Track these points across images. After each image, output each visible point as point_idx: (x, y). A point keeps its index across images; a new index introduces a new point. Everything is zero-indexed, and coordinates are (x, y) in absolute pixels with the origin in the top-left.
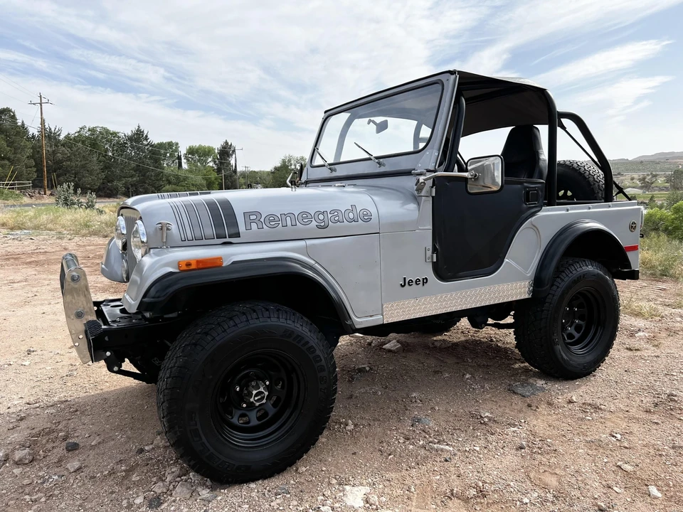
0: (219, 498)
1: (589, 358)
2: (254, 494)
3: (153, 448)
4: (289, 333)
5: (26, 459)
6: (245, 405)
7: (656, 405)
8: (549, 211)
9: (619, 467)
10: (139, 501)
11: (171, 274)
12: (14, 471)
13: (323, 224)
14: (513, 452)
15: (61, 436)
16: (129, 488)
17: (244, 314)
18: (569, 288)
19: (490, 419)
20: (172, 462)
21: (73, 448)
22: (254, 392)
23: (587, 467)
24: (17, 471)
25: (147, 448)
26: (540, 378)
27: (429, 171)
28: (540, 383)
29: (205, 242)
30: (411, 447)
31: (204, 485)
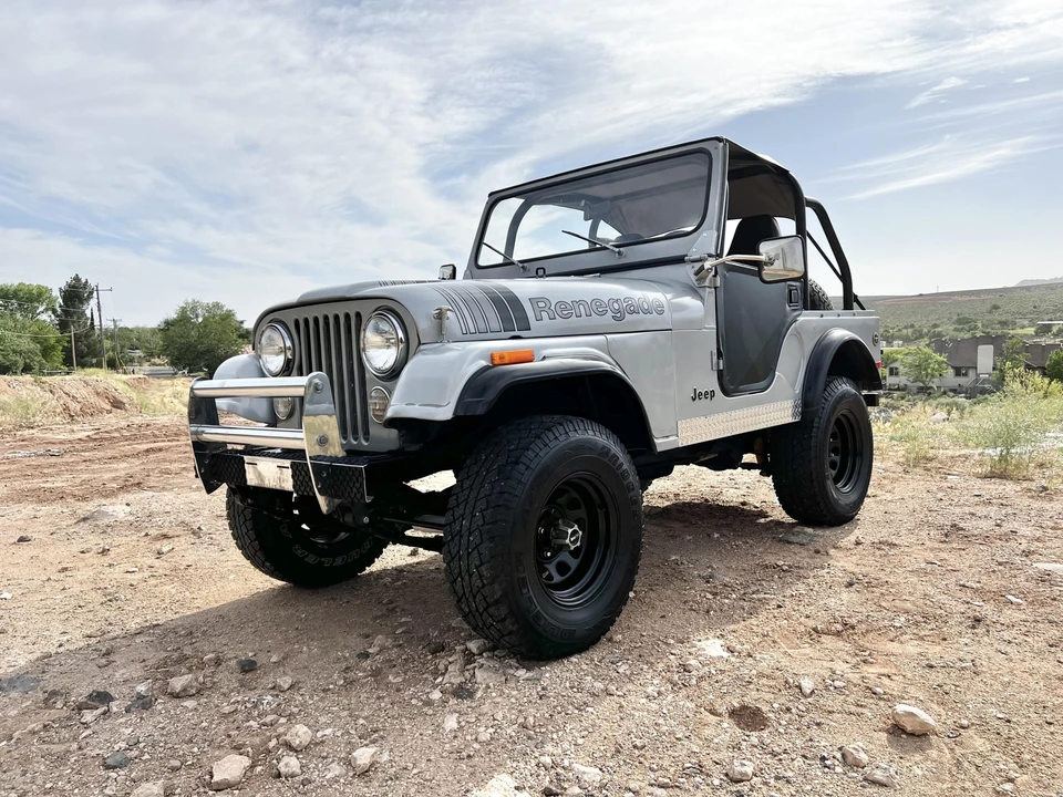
0: (547, 675)
1: (853, 497)
2: (584, 667)
3: (380, 651)
4: (605, 451)
5: (192, 687)
6: (549, 554)
7: (946, 535)
8: (807, 315)
9: (964, 586)
10: (436, 695)
11: (486, 368)
12: (185, 704)
13: (618, 315)
14: (844, 589)
15: (210, 660)
16: (398, 690)
17: (561, 424)
18: (834, 408)
19: (790, 567)
20: (429, 658)
21: (248, 667)
22: (570, 531)
23: (931, 591)
24: (190, 703)
25: (371, 651)
26: (808, 526)
27: (710, 256)
28: (810, 530)
29: (490, 335)
30: (727, 601)
31: (511, 666)
